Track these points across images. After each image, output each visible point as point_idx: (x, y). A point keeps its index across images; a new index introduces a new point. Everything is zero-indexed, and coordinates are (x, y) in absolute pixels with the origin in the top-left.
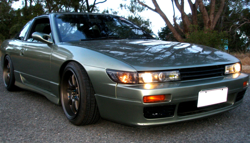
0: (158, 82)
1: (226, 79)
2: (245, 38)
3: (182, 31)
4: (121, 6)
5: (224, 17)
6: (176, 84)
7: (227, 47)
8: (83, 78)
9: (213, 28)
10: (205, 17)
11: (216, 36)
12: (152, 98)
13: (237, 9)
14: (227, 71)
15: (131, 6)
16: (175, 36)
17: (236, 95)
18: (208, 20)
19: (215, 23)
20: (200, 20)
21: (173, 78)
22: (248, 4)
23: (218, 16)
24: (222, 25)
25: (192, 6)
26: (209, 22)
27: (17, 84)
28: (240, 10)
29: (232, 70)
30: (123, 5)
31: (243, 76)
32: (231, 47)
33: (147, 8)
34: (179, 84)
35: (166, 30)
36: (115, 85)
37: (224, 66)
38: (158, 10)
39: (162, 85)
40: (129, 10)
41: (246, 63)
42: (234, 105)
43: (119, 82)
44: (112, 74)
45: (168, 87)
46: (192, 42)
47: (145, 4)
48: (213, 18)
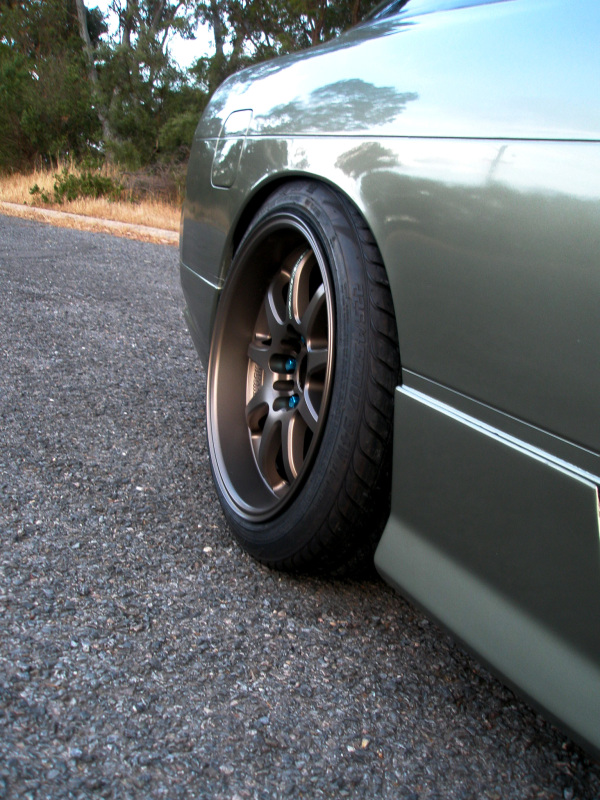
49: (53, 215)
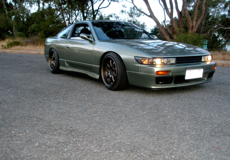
0: (163, 64)
1: (202, 64)
2: (222, 40)
3: (171, 33)
4: (123, 11)
5: (204, 22)
6: (174, 66)
7: (207, 47)
8: (119, 62)
9: (195, 31)
10: (189, 22)
11: (198, 38)
12: (160, 73)
13: (215, 15)
14: (203, 60)
15: (130, 12)
16: (165, 37)
17: (208, 74)
18: (191, 25)
19: (197, 27)
20: (184, 23)
21: (172, 62)
22: (226, 10)
23: (199, 22)
24: (202, 28)
25: (179, 13)
26: (192, 26)
27: (61, 68)
28: (218, 16)
29: (206, 60)
30: (124, 11)
31: (213, 63)
32: (210, 47)
33: (143, 14)
34: (175, 66)
35: (154, 32)
36: (140, 65)
37: (201, 57)
38: (152, 16)
39: (166, 66)
40: (128, 15)
41: (219, 58)
42: (207, 80)
43: (142, 63)
44: (138, 59)
45: (169, 67)
46: (179, 41)
47: (142, 11)
48: (195, 23)
49: (8, 51)
